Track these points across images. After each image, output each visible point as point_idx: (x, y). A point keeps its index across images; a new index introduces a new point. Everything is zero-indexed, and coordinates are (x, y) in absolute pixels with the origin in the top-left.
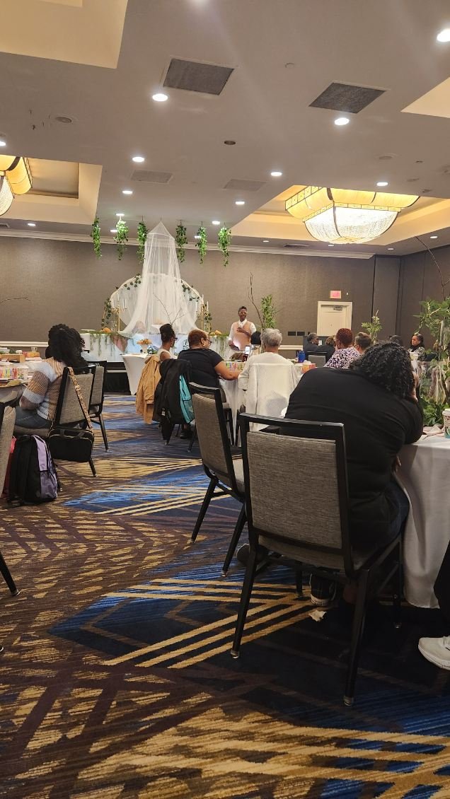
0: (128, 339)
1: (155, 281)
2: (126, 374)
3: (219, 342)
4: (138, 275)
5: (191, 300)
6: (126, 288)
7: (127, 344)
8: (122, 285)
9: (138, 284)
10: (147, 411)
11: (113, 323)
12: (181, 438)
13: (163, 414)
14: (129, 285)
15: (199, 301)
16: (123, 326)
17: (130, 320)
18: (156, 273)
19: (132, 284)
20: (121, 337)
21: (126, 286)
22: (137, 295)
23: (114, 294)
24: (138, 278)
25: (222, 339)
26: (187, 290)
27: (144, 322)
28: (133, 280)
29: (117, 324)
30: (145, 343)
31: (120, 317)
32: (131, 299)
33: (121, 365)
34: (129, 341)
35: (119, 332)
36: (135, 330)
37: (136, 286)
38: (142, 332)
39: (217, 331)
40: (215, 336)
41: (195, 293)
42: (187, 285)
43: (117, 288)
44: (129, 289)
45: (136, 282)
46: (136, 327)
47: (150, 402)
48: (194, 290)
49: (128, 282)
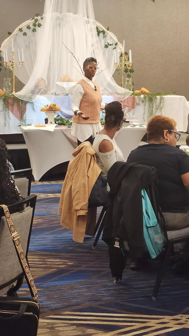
0: (26, 103)
1: (59, 23)
2: (25, 151)
3: (147, 104)
4: (37, 15)
5: (106, 46)
6: (22, 33)
7: (25, 109)
8: (17, 29)
9: (37, 28)
10: (77, 224)
11: (7, 82)
12: (133, 269)
13: (117, 245)
14: (25, 30)
15: (118, 48)
16: (20, 86)
17: (28, 78)
18: (61, 13)
19: (28, 27)
20: (17, 100)
21: (21, 30)
22: (36, 43)
23: (6, 40)
24: (36, 20)
25: (151, 100)
26: (101, 34)
27: (45, 79)
28: (30, 22)
29: (12, 82)
30: (51, 109)
31: (15, 73)
32: (27, 47)
33: (18, 138)
34: (28, 106)
35: (14, 93)
36: (36, 90)
37: (34, 30)
38: (44, 93)
39: (144, 89)
40: (142, 96)
41: (111, 37)
42: (102, 28)
43: (10, 34)
44: (25, 34)
45: (34, 25)
46: (36, 86)
47: (82, 213)
48: (110, 34)
49: (23, 25)
